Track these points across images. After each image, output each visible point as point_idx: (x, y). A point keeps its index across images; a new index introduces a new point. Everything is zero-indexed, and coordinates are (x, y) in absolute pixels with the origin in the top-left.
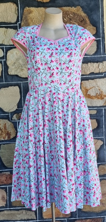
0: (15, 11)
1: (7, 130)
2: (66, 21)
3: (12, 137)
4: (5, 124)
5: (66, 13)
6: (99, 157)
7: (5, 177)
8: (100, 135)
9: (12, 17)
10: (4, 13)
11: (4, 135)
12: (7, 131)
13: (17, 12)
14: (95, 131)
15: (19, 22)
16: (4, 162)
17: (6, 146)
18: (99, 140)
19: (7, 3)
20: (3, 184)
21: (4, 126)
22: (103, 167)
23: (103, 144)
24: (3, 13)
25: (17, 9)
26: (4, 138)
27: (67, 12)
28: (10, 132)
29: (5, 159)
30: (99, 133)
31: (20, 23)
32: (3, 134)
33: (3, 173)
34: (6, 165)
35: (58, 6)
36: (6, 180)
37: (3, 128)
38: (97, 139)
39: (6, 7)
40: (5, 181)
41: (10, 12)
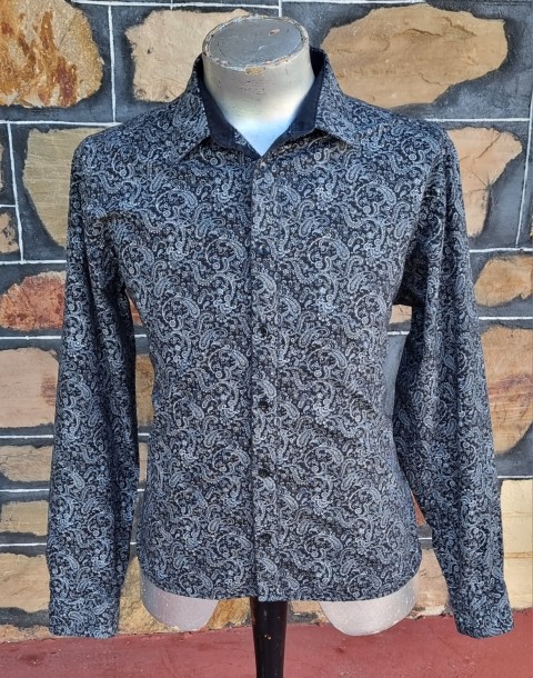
1: (57, 54)
3: (82, 92)
4: (48, 17)
6: (492, 218)
7: (54, 296)
8: (511, 107)
11: (44, 78)
12: (60, 59)
14: (492, 86)
16: (47, 224)
17: (53, 138)
18: (504, 134)
20: (46, 325)
21: (43, 27)
22: (505, 270)
23: (521, 157)
26: (41, 97)
28: (74, 67)
29: (53, 205)
30: (509, 96)
32: (38, 71)
33: (42, 275)
34: (55, 237)
36: (57, 311)
37: (38, 41)
38: (494, 126)
40: (53, 314)
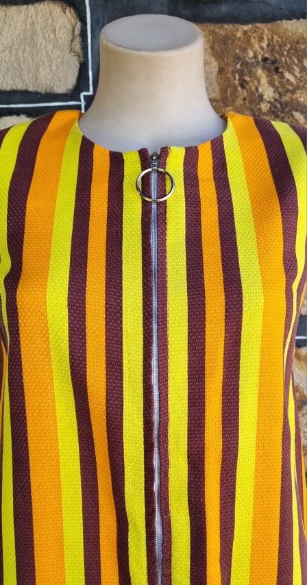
0: (72, 41)
2: (291, 84)
5: (296, 50)
9: (58, 67)
10: (24, 52)
13: (77, 46)
15: (88, 90)
19: (36, 4)
24: (20, 52)
25: (77, 32)
27: (298, 42)
31: (91, 93)
35: (259, 14)
39: (33, 24)
41: (50, 47)
